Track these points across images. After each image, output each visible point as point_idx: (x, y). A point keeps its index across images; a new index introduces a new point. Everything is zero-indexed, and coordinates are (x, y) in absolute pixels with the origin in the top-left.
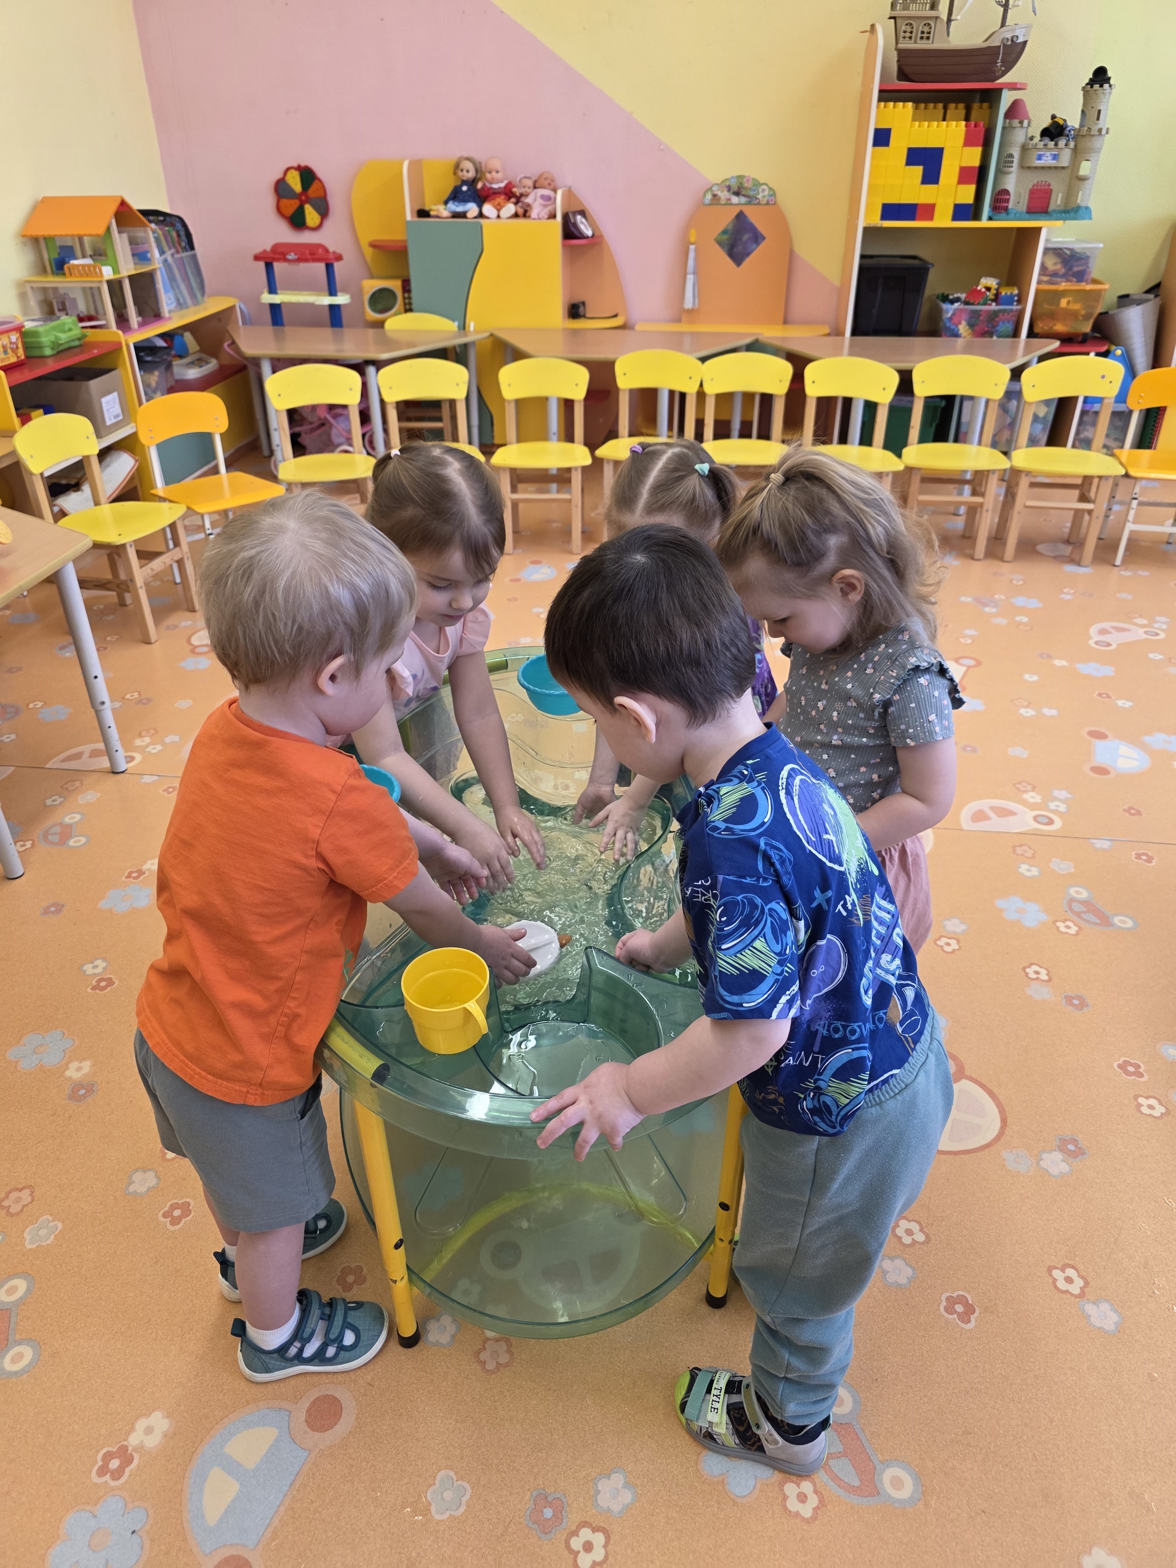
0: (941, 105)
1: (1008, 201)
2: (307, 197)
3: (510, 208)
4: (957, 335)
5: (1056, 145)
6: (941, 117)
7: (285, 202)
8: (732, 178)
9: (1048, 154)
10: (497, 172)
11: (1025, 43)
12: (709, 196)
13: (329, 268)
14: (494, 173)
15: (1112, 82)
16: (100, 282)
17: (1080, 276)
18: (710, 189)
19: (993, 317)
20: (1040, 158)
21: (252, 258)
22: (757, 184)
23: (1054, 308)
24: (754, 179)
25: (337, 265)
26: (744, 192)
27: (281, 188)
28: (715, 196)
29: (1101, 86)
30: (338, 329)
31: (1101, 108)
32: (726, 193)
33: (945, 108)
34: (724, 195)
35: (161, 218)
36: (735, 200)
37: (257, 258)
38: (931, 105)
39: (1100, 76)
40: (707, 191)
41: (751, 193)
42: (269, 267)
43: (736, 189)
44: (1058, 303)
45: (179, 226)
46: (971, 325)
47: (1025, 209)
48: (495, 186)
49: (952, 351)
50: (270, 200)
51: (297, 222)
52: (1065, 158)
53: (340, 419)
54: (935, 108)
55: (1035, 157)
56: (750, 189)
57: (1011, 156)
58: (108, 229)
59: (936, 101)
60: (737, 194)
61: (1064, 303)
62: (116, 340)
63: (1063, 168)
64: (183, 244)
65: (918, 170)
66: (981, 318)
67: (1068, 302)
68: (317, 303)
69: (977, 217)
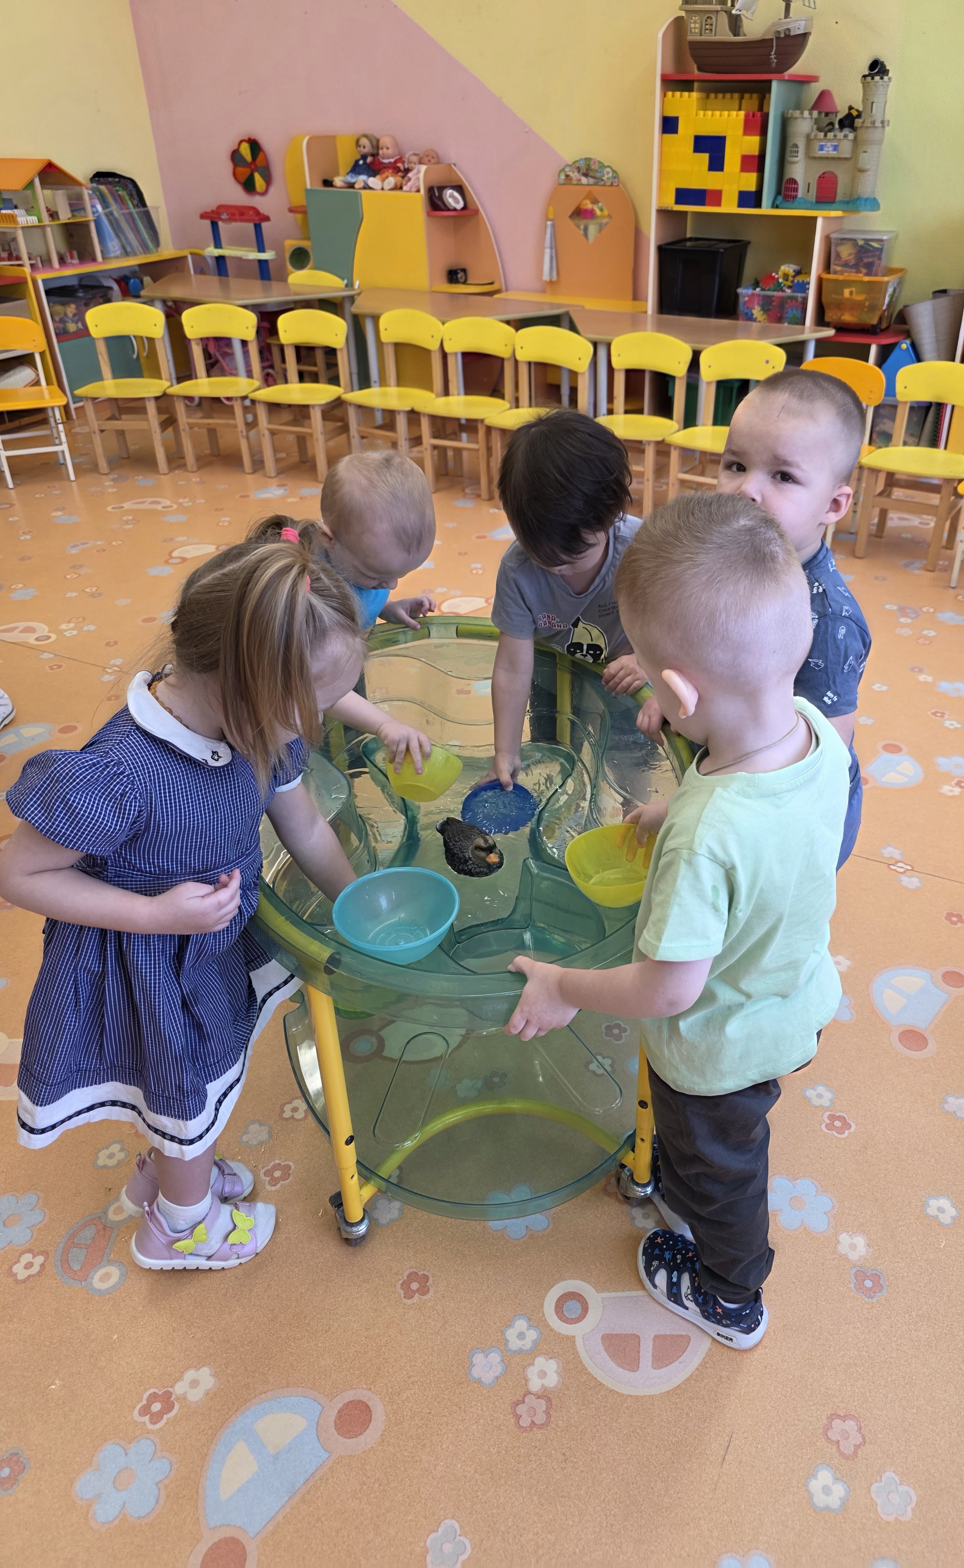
0: (736, 96)
1: (796, 190)
2: (256, 166)
5: (825, 135)
6: (737, 107)
7: (240, 170)
8: (581, 160)
9: (829, 144)
10: (388, 148)
12: (563, 177)
13: (258, 228)
18: (563, 170)
19: (783, 301)
20: (821, 148)
21: (198, 217)
22: (602, 166)
23: (840, 297)
24: (599, 162)
25: (264, 225)
26: (591, 174)
27: (235, 156)
28: (567, 176)
31: (875, 100)
32: (576, 173)
33: (742, 98)
34: (575, 175)
35: (117, 180)
36: (584, 180)
37: (203, 216)
38: (728, 95)
40: (560, 172)
41: (598, 175)
42: (214, 226)
43: (584, 170)
45: (130, 186)
47: (814, 200)
48: (386, 161)
50: (227, 167)
51: (249, 186)
52: (846, 149)
55: (817, 148)
56: (596, 171)
57: (796, 146)
59: (732, 91)
60: (586, 175)
62: (23, 275)
63: (846, 159)
64: (136, 202)
65: (705, 157)
66: (774, 304)
68: (244, 257)
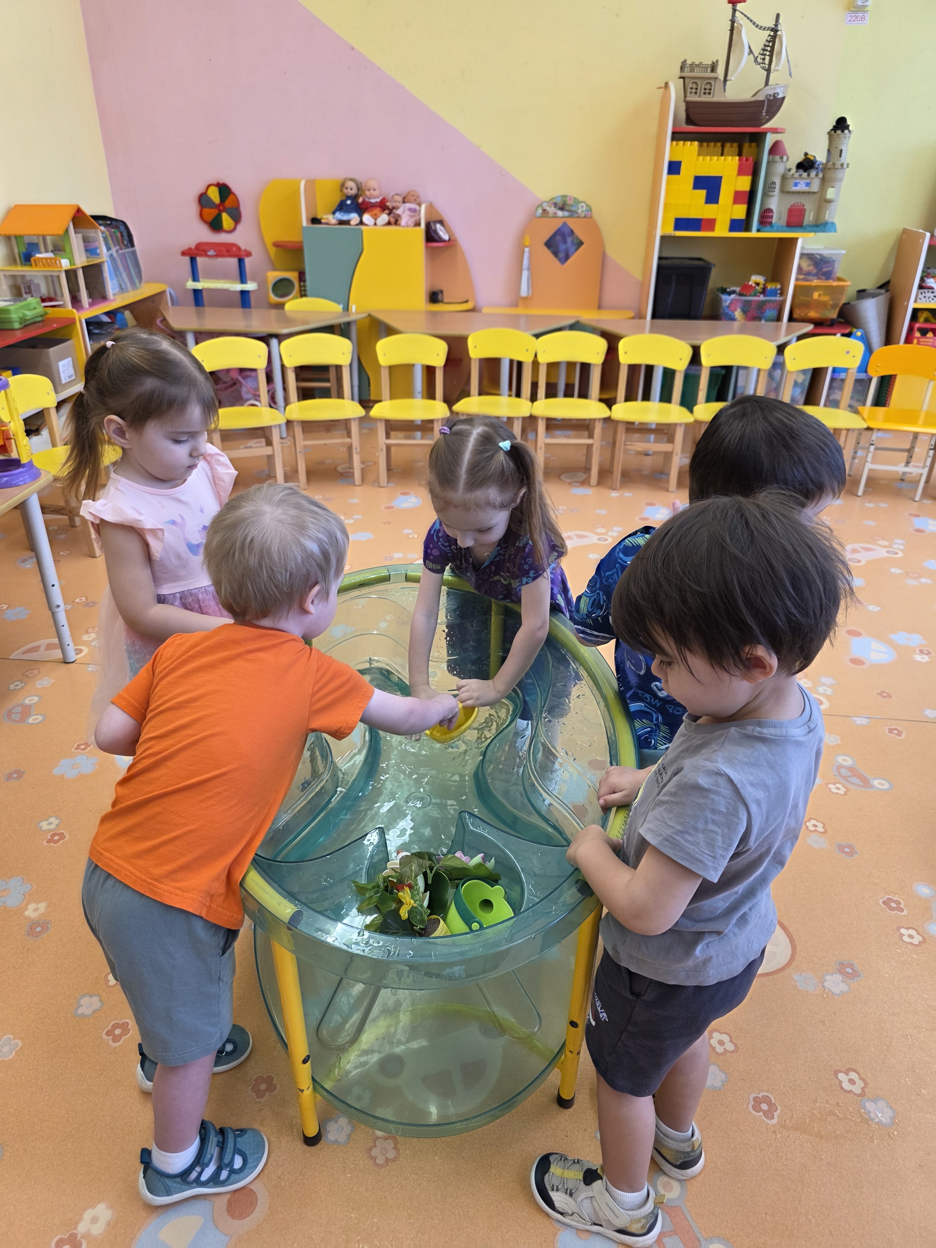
0: (719, 144)
1: (772, 217)
2: (224, 207)
3: (384, 218)
4: (733, 319)
5: (809, 175)
6: (720, 153)
7: (206, 211)
8: (558, 197)
9: (802, 182)
10: (374, 190)
11: (784, 98)
12: (540, 211)
13: (241, 262)
14: (372, 191)
15: (851, 128)
16: (60, 271)
17: (828, 275)
18: (541, 205)
19: (761, 306)
20: (796, 185)
21: (180, 254)
22: (577, 202)
23: (808, 299)
24: (575, 198)
25: (247, 260)
26: (567, 208)
27: (203, 199)
28: (544, 210)
29: (843, 131)
30: (247, 310)
31: (843, 148)
32: (553, 208)
33: (723, 147)
34: (551, 210)
35: (109, 222)
36: (560, 213)
37: (184, 254)
38: (712, 144)
39: (841, 124)
40: (538, 207)
41: (573, 209)
42: (193, 261)
43: (560, 205)
44: (812, 296)
45: (122, 228)
46: (744, 312)
47: (785, 225)
48: (373, 201)
49: (729, 332)
50: (193, 209)
51: (215, 225)
52: (815, 186)
53: (249, 380)
54: (715, 146)
55: (792, 184)
56: (572, 206)
57: (774, 183)
58: (67, 231)
59: (715, 140)
60: (562, 209)
61: (816, 295)
62: (71, 316)
63: (814, 193)
64: (126, 242)
65: (702, 193)
66: (752, 306)
67: (820, 295)
68: (231, 289)
69: (748, 228)
